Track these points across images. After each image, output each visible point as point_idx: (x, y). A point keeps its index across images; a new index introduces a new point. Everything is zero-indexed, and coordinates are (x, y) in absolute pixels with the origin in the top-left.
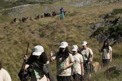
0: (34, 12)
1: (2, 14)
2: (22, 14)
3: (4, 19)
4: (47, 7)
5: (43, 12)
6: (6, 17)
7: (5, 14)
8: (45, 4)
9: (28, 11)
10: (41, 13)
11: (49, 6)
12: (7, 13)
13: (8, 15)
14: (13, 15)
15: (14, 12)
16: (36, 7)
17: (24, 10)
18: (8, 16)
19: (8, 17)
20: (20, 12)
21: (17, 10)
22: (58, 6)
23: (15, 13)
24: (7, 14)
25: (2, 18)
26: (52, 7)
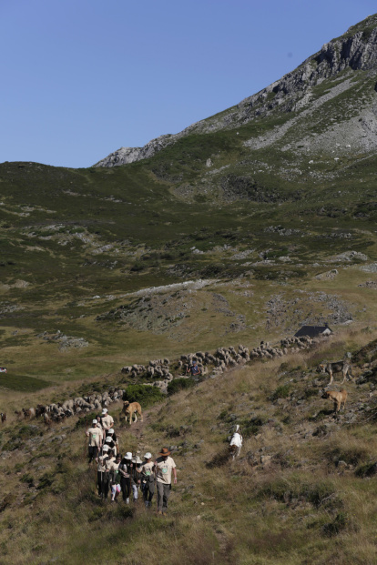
0: (229, 315)
1: (99, 319)
2: (179, 322)
3: (108, 339)
4: (279, 298)
5: (262, 317)
6: (113, 330)
7: (107, 318)
8: (272, 284)
9: (204, 310)
10: (256, 321)
11: (290, 290)
12: (118, 317)
13: (123, 323)
14: (144, 325)
15: (144, 312)
16: (237, 293)
17: (189, 306)
18: (124, 327)
19: (122, 333)
20: (170, 315)
21: (160, 304)
22: (324, 295)
23: (151, 316)
24: (117, 319)
25: (98, 337)
26: (301, 295)
